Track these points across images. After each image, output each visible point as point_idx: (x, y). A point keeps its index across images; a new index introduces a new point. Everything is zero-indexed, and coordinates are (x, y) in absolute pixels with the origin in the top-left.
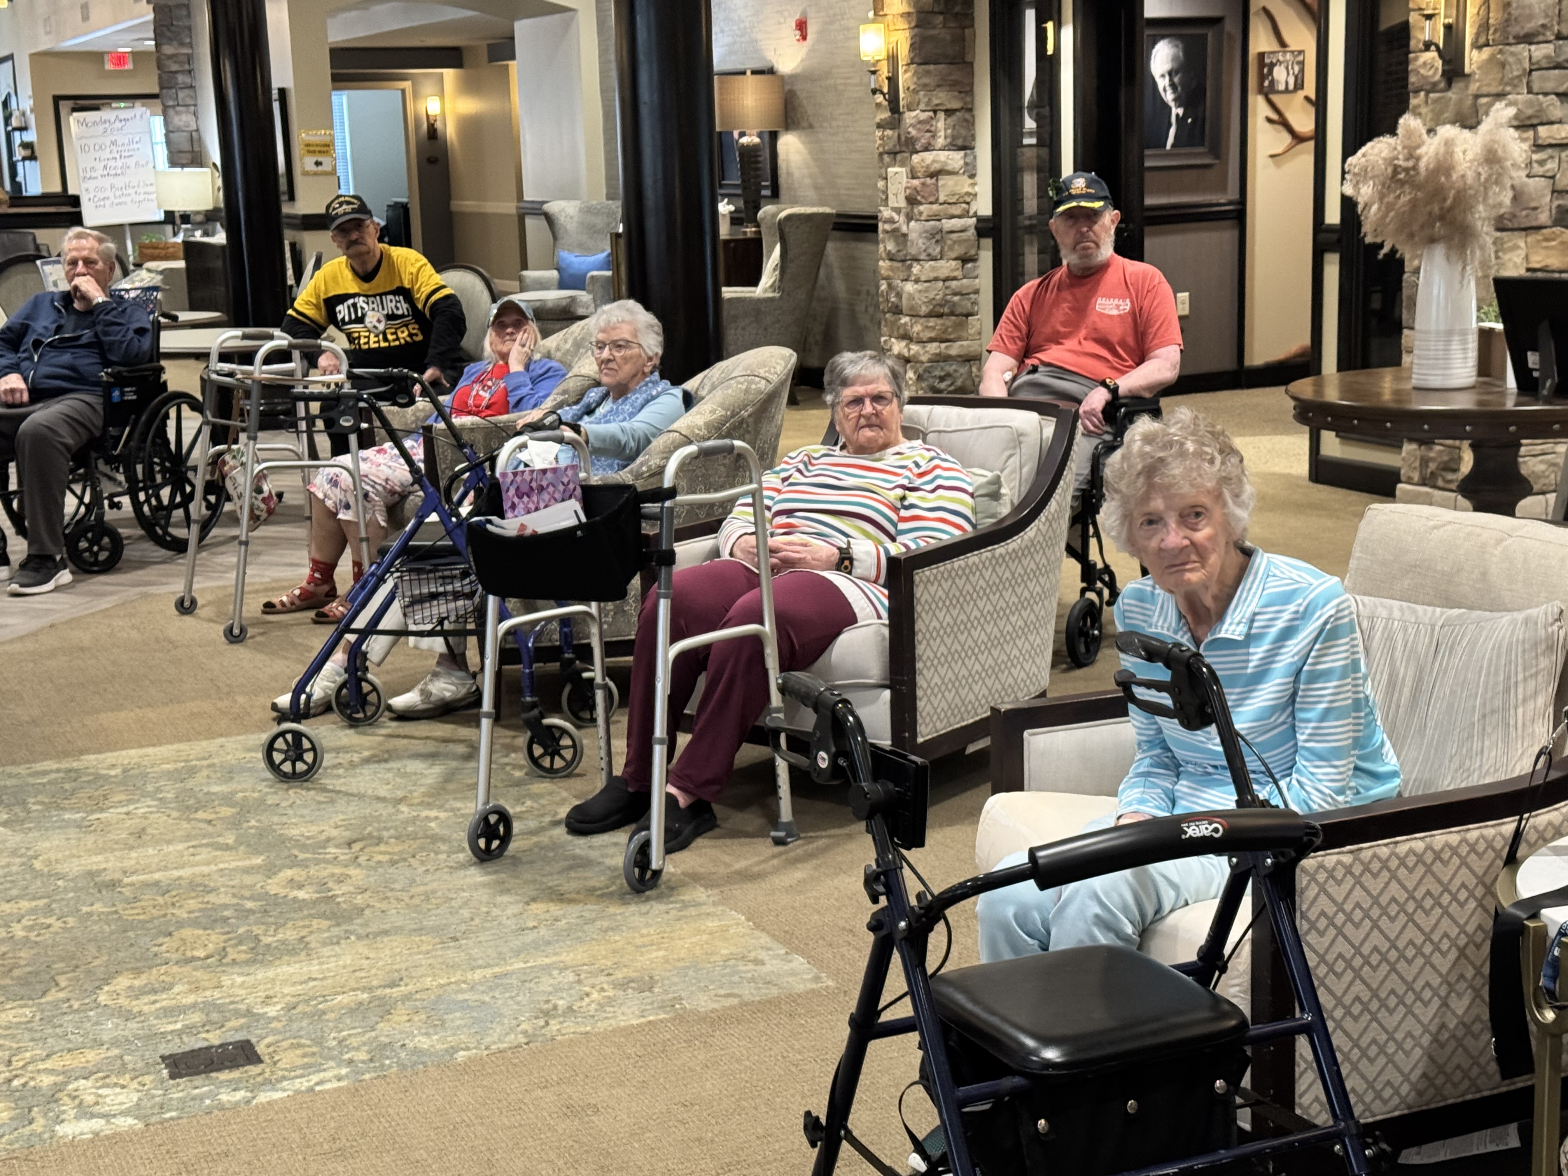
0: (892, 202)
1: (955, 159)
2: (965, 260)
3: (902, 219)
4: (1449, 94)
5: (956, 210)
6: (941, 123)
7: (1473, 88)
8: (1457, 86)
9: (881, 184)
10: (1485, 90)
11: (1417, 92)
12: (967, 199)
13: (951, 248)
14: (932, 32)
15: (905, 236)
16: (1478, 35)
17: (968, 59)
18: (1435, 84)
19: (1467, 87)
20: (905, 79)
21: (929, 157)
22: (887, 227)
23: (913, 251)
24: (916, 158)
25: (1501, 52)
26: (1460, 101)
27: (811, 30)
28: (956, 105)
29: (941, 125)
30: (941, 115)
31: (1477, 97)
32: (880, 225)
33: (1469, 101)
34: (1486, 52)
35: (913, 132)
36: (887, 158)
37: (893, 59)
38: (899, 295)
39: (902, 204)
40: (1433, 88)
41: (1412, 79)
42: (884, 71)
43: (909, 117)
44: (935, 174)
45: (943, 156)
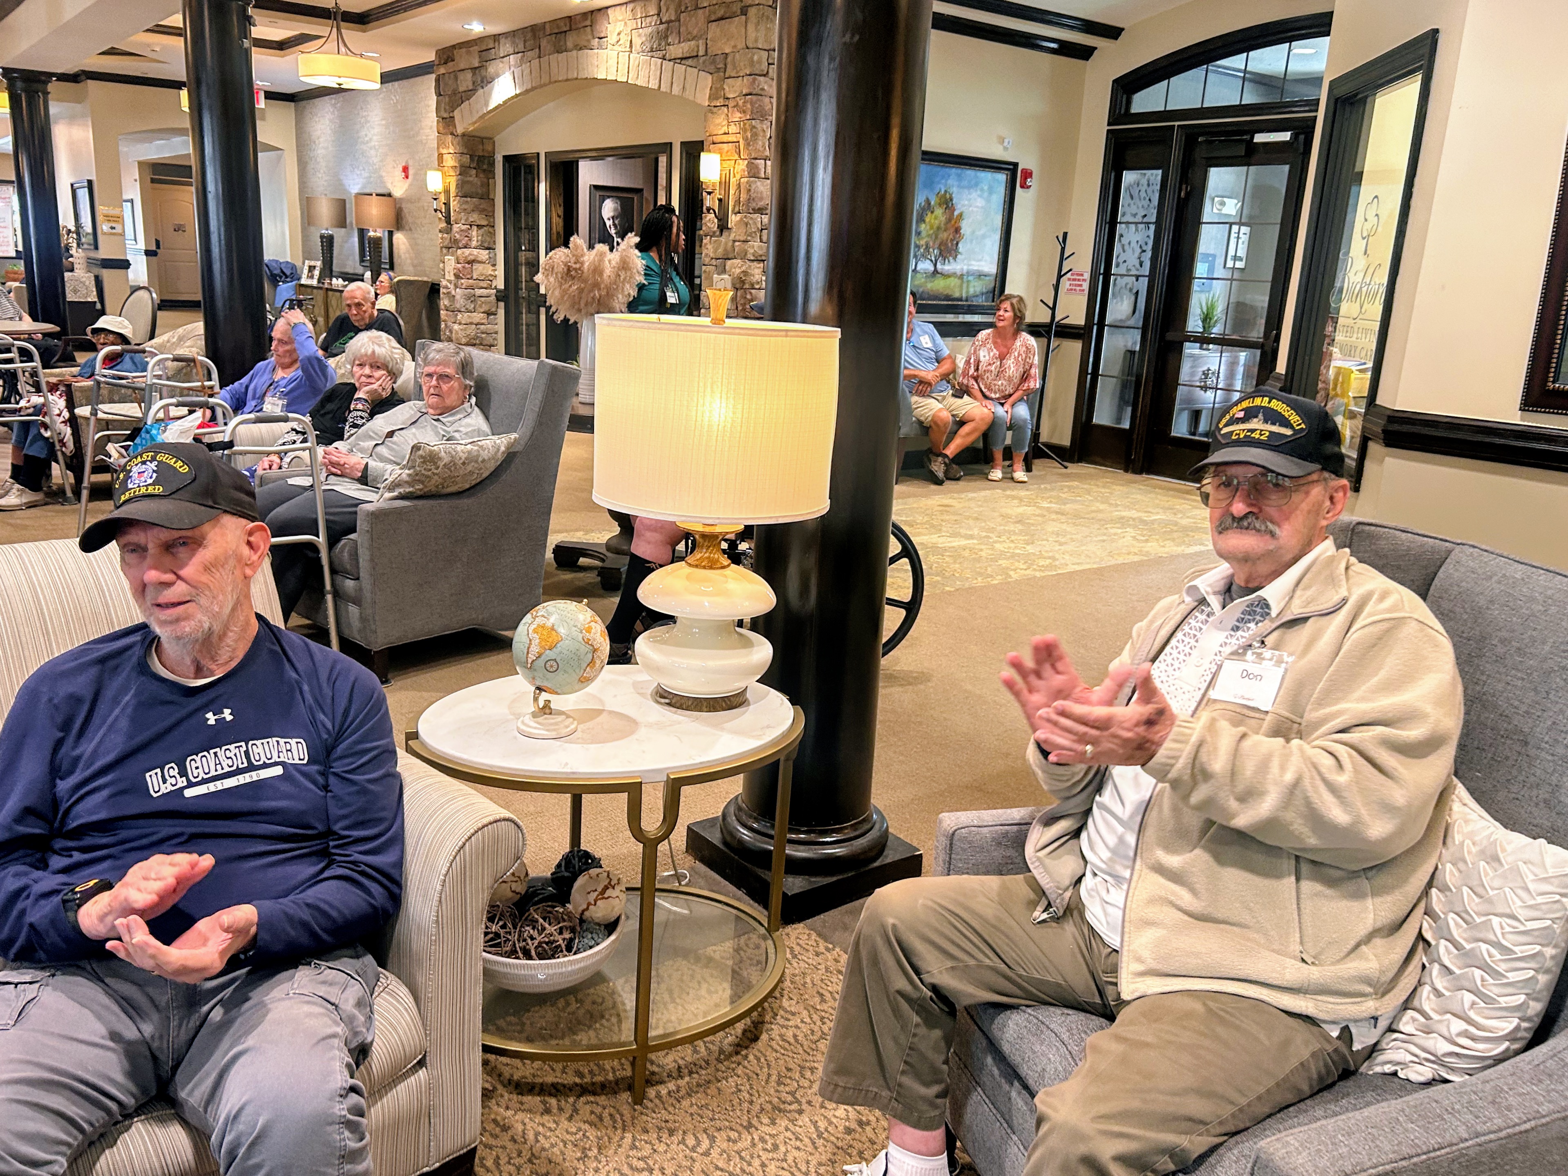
0: (447, 277)
1: (484, 254)
2: (489, 314)
3: (452, 286)
4: (718, 239)
5: (482, 284)
6: (474, 232)
7: (734, 236)
8: (725, 233)
9: (441, 265)
10: (737, 238)
11: (706, 235)
12: (492, 278)
13: (481, 306)
14: (469, 179)
15: (454, 297)
17: (491, 197)
18: (714, 232)
20: (454, 204)
21: (467, 251)
22: (445, 291)
23: (458, 306)
24: (459, 252)
25: (747, 217)
26: (726, 244)
27: (411, 172)
28: (484, 223)
29: (474, 233)
30: (475, 228)
31: (734, 241)
32: (442, 290)
33: (730, 244)
34: (739, 216)
35: (458, 236)
36: (445, 251)
37: (447, 192)
38: (451, 331)
39: (452, 278)
40: (714, 234)
41: (704, 228)
42: (442, 199)
43: (456, 228)
44: (471, 262)
45: (475, 252)
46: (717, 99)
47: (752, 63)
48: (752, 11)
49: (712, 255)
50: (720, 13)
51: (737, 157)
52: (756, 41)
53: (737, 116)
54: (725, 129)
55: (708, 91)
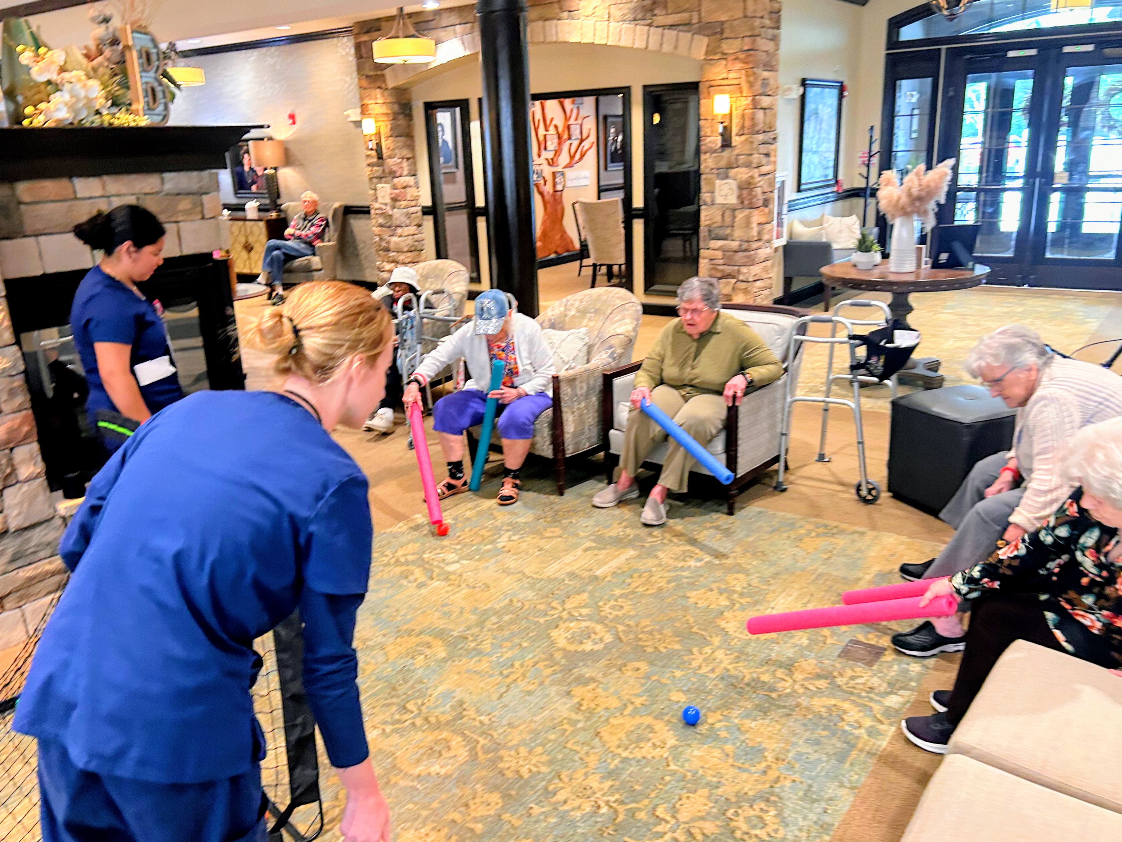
0: (380, 200)
1: (411, 180)
2: (419, 226)
3: (388, 208)
4: (723, 154)
5: (413, 203)
6: (405, 164)
7: (736, 152)
8: (728, 151)
9: (372, 192)
10: (742, 153)
11: (706, 153)
14: (398, 122)
15: (391, 216)
16: (739, 130)
18: (716, 150)
19: (732, 152)
20: (386, 143)
21: (401, 179)
22: (378, 212)
23: (398, 223)
24: (396, 180)
25: (751, 137)
27: (298, 119)
28: (410, 156)
30: (404, 160)
32: (372, 210)
35: (393, 168)
36: (376, 180)
37: (378, 134)
38: (388, 243)
39: (388, 200)
42: (374, 140)
43: (390, 162)
44: (404, 188)
45: (408, 178)
46: (716, 54)
47: (753, 28)
49: (713, 167)
51: (740, 95)
53: (739, 65)
54: (724, 76)
55: (704, 49)
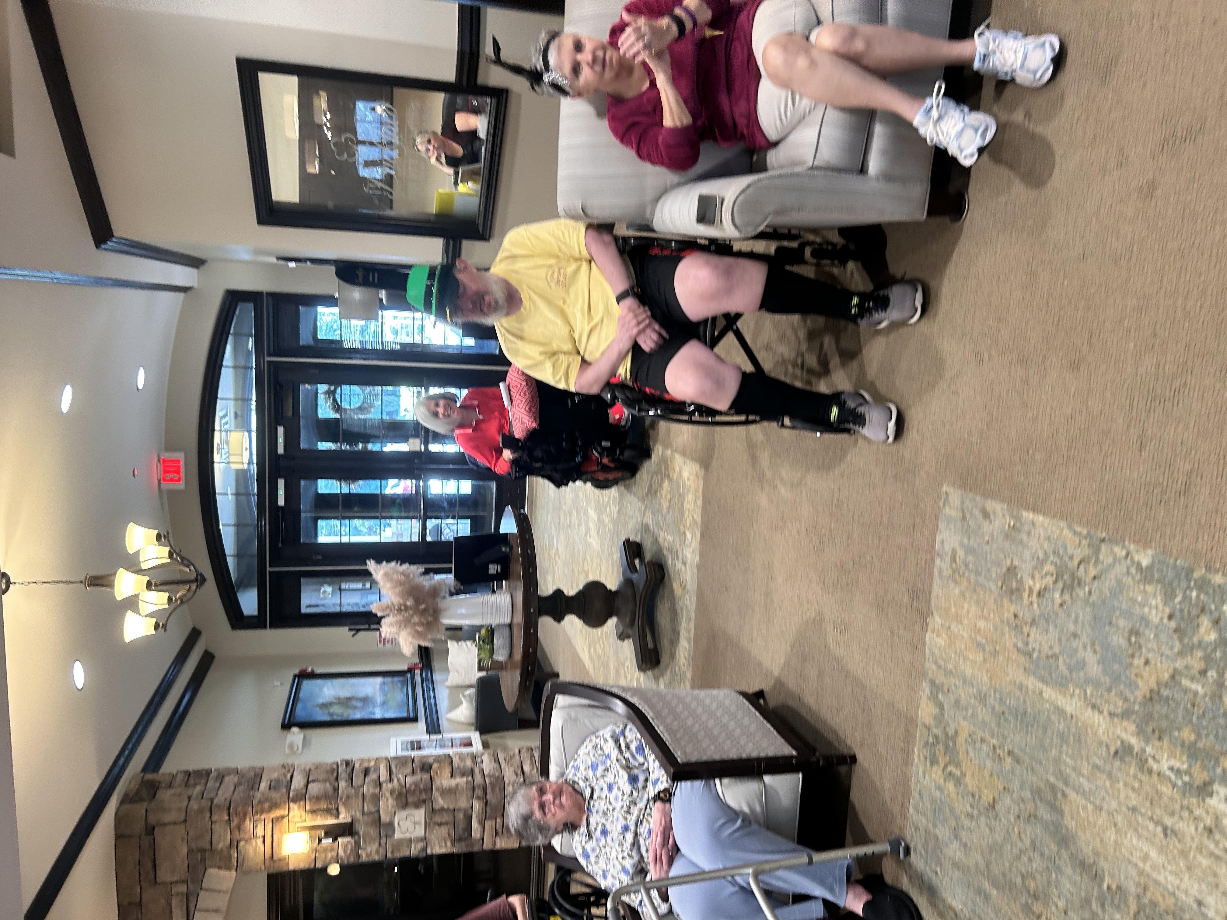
4: (361, 834)
7: (359, 815)
8: (357, 827)
11: (359, 856)
16: (331, 815)
18: (355, 842)
19: (359, 821)
25: (341, 799)
26: (366, 824)
31: (363, 814)
33: (366, 818)
34: (342, 809)
40: (357, 843)
41: (352, 859)
46: (230, 857)
47: (201, 811)
48: (152, 819)
49: (377, 844)
50: (150, 865)
51: (286, 819)
52: (179, 809)
53: (248, 824)
54: (260, 841)
55: (223, 873)
